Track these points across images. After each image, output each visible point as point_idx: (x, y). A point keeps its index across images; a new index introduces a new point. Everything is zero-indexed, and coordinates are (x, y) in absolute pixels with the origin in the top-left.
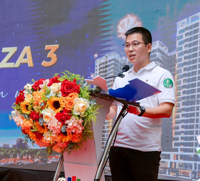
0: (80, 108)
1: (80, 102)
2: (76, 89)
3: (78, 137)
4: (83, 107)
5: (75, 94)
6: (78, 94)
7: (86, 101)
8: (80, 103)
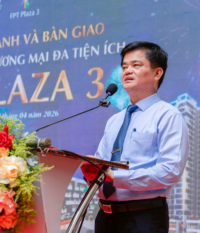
0: (8, 172)
1: (9, 163)
2: (4, 143)
3: (10, 220)
4: (13, 171)
5: (2, 150)
6: (8, 150)
7: (20, 161)
8: (9, 165)
